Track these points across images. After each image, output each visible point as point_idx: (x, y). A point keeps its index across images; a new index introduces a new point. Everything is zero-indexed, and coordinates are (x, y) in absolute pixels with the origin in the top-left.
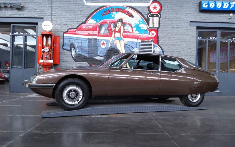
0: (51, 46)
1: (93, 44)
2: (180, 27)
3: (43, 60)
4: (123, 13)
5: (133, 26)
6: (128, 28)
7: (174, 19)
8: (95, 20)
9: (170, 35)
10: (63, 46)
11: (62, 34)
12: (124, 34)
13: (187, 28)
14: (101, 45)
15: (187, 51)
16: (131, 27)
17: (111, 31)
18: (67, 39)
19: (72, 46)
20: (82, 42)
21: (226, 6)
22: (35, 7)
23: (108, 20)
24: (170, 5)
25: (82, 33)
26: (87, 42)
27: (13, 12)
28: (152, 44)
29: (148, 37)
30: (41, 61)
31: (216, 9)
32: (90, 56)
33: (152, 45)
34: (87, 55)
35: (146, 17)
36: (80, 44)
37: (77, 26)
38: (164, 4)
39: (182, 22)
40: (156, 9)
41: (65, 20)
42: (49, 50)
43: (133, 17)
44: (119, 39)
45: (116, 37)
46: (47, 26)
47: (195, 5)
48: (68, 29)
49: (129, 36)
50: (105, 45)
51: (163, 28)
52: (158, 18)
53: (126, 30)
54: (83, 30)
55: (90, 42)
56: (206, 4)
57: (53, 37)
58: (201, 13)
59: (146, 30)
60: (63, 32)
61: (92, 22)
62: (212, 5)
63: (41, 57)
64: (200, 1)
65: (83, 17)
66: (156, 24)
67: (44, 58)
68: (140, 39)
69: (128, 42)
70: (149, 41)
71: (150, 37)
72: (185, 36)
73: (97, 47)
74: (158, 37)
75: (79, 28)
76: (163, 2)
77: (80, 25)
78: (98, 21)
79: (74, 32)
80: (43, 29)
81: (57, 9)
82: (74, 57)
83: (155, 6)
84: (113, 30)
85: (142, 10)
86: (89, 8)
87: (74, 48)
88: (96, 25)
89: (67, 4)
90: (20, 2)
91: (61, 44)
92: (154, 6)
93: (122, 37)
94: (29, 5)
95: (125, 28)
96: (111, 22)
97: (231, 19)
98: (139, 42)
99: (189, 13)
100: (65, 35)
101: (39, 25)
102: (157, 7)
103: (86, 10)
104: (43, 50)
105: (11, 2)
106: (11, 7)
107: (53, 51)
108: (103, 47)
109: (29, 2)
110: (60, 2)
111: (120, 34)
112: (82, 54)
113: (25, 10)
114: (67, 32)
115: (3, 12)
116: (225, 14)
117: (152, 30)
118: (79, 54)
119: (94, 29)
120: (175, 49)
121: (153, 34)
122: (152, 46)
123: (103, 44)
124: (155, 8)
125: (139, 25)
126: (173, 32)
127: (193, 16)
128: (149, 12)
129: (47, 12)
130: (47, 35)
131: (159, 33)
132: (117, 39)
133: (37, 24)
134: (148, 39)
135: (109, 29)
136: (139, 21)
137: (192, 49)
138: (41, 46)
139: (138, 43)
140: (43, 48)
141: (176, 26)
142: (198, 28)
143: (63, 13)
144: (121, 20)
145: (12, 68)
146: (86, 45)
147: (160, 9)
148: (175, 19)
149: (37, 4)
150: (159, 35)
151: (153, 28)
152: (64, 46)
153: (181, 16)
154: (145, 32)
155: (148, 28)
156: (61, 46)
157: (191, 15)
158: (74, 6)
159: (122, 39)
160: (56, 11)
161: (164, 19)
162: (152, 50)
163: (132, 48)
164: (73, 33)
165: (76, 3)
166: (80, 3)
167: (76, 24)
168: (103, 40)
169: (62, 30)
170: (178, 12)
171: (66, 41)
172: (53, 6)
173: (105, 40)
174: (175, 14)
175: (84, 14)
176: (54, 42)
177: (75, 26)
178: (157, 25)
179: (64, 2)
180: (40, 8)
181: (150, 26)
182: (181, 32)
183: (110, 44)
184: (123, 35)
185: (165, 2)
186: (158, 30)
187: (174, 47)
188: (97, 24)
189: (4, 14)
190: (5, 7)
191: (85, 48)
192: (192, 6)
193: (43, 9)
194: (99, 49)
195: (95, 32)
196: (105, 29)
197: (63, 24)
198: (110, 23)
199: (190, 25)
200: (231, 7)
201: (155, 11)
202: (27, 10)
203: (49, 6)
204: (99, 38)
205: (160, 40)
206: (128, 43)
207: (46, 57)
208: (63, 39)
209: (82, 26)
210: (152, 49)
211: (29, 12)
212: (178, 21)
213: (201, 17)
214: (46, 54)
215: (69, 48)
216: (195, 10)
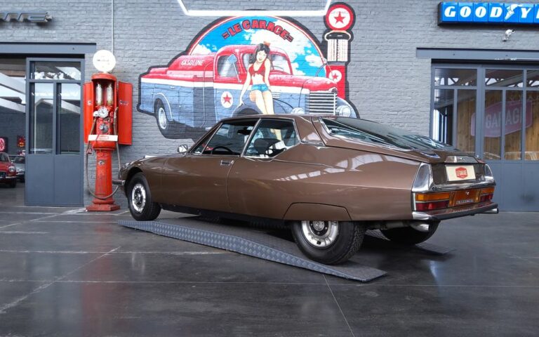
0: (113, 105)
1: (205, 99)
2: (395, 59)
3: (96, 136)
4: (270, 30)
5: (291, 60)
6: (280, 63)
7: (381, 44)
8: (208, 47)
9: (374, 78)
10: (140, 103)
11: (137, 78)
12: (272, 76)
13: (411, 64)
14: (222, 101)
15: (410, 113)
16: (287, 62)
17: (244, 71)
18: (149, 88)
19: (159, 103)
20: (181, 94)
21: (496, 13)
22: (76, 20)
23: (236, 46)
24: (373, 13)
25: (180, 76)
26: (192, 95)
27: (30, 31)
28: (333, 99)
29: (324, 82)
30: (92, 138)
31: (474, 20)
32: (197, 126)
33: (334, 101)
34: (192, 124)
35: (320, 40)
36: (176, 100)
37: (169, 60)
38: (360, 9)
39: (399, 50)
40: (342, 22)
41: (144, 49)
42: (109, 113)
43: (290, 39)
44: (262, 88)
45: (254, 83)
46: (103, 62)
47: (427, 10)
48: (150, 68)
49: (283, 81)
50: (231, 101)
51: (357, 63)
52: (345, 42)
53: (276, 69)
54: (183, 69)
55: (198, 95)
56: (452, 10)
57: (117, 85)
58: (441, 29)
59: (321, 68)
60: (138, 75)
61: (201, 52)
62: (465, 13)
63: (92, 129)
64: (438, 2)
65: (182, 41)
66: (341, 55)
67: (98, 132)
68: (306, 87)
69: (281, 94)
70: (327, 92)
71: (329, 83)
72: (407, 81)
73: (213, 105)
74: (347, 83)
75: (173, 64)
76: (357, 5)
77: (176, 58)
78: (216, 49)
79: (163, 73)
80: (95, 68)
81: (124, 24)
82: (164, 128)
83: (340, 14)
84: (248, 69)
85: (311, 23)
86: (195, 21)
87: (164, 108)
88: (210, 57)
89: (146, 13)
90: (45, 9)
91: (136, 99)
92: (337, 15)
93: (268, 84)
94: (64, 16)
95: (274, 64)
96: (242, 50)
97: (509, 41)
98: (306, 95)
99: (416, 29)
100: (143, 80)
101: (86, 59)
102: (344, 18)
103: (189, 25)
104: (95, 114)
105: (26, 10)
106: (26, 21)
107: (117, 115)
108: (227, 105)
109: (65, 9)
110: (133, 9)
111: (264, 76)
112: (181, 122)
113: (57, 27)
114: (148, 73)
115: (9, 31)
116: (494, 31)
117: (333, 68)
118: (174, 122)
119: (207, 66)
120: (384, 110)
121: (335, 77)
122: (333, 103)
123: (227, 99)
124: (339, 19)
125: (304, 57)
126: (379, 71)
127: (423, 37)
128: (326, 29)
129: (103, 30)
130: (104, 82)
131: (348, 73)
132: (257, 87)
133: (82, 56)
134: (325, 87)
135: (239, 66)
136: (306, 48)
137: (421, 109)
138: (92, 105)
139: (303, 97)
140: (96, 109)
141: (387, 59)
142: (434, 61)
143: (138, 32)
144: (265, 47)
145: (30, 152)
146: (189, 101)
147: (350, 22)
148: (384, 44)
149: (83, 12)
150: (348, 78)
151: (336, 64)
152: (141, 105)
153: (396, 36)
154: (317, 71)
155: (325, 62)
156: (135, 105)
157: (420, 33)
158: (162, 17)
159: (267, 88)
160: (123, 28)
161: (359, 44)
162: (334, 111)
163: (291, 109)
164: (161, 75)
165: (167, 9)
166: (175, 9)
167: (167, 56)
168: (226, 90)
169: (136, 71)
170: (389, 28)
171: (145, 93)
172: (116, 17)
173: (231, 91)
174: (385, 32)
175: (183, 34)
176: (118, 96)
177: (164, 60)
178: (343, 57)
179: (139, 9)
180: (89, 22)
181: (329, 60)
182: (397, 71)
183: (241, 99)
184: (269, 79)
185: (362, 5)
186: (346, 68)
187: (381, 105)
188: (214, 55)
189: (11, 36)
190: (14, 21)
191: (186, 107)
192: (422, 14)
193: (94, 24)
194: (218, 110)
195: (209, 74)
196: (231, 67)
197: (139, 55)
198: (240, 53)
199: (417, 56)
200: (508, 16)
201: (339, 25)
202: (60, 26)
203: (107, 16)
204: (216, 86)
205: (350, 89)
206: (282, 98)
207: (101, 128)
208: (140, 88)
209: (181, 61)
210: (333, 109)
211: (64, 31)
212: (390, 48)
213: (441, 37)
214: (101, 122)
215: (151, 109)
216: (430, 22)
